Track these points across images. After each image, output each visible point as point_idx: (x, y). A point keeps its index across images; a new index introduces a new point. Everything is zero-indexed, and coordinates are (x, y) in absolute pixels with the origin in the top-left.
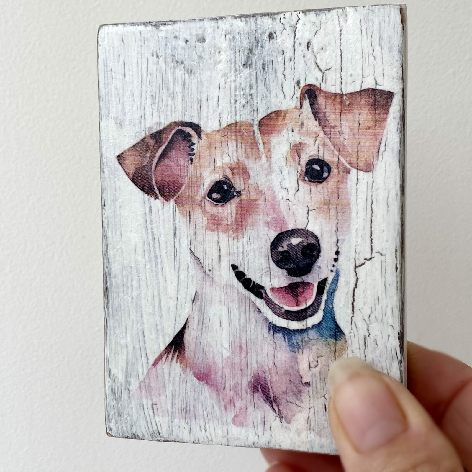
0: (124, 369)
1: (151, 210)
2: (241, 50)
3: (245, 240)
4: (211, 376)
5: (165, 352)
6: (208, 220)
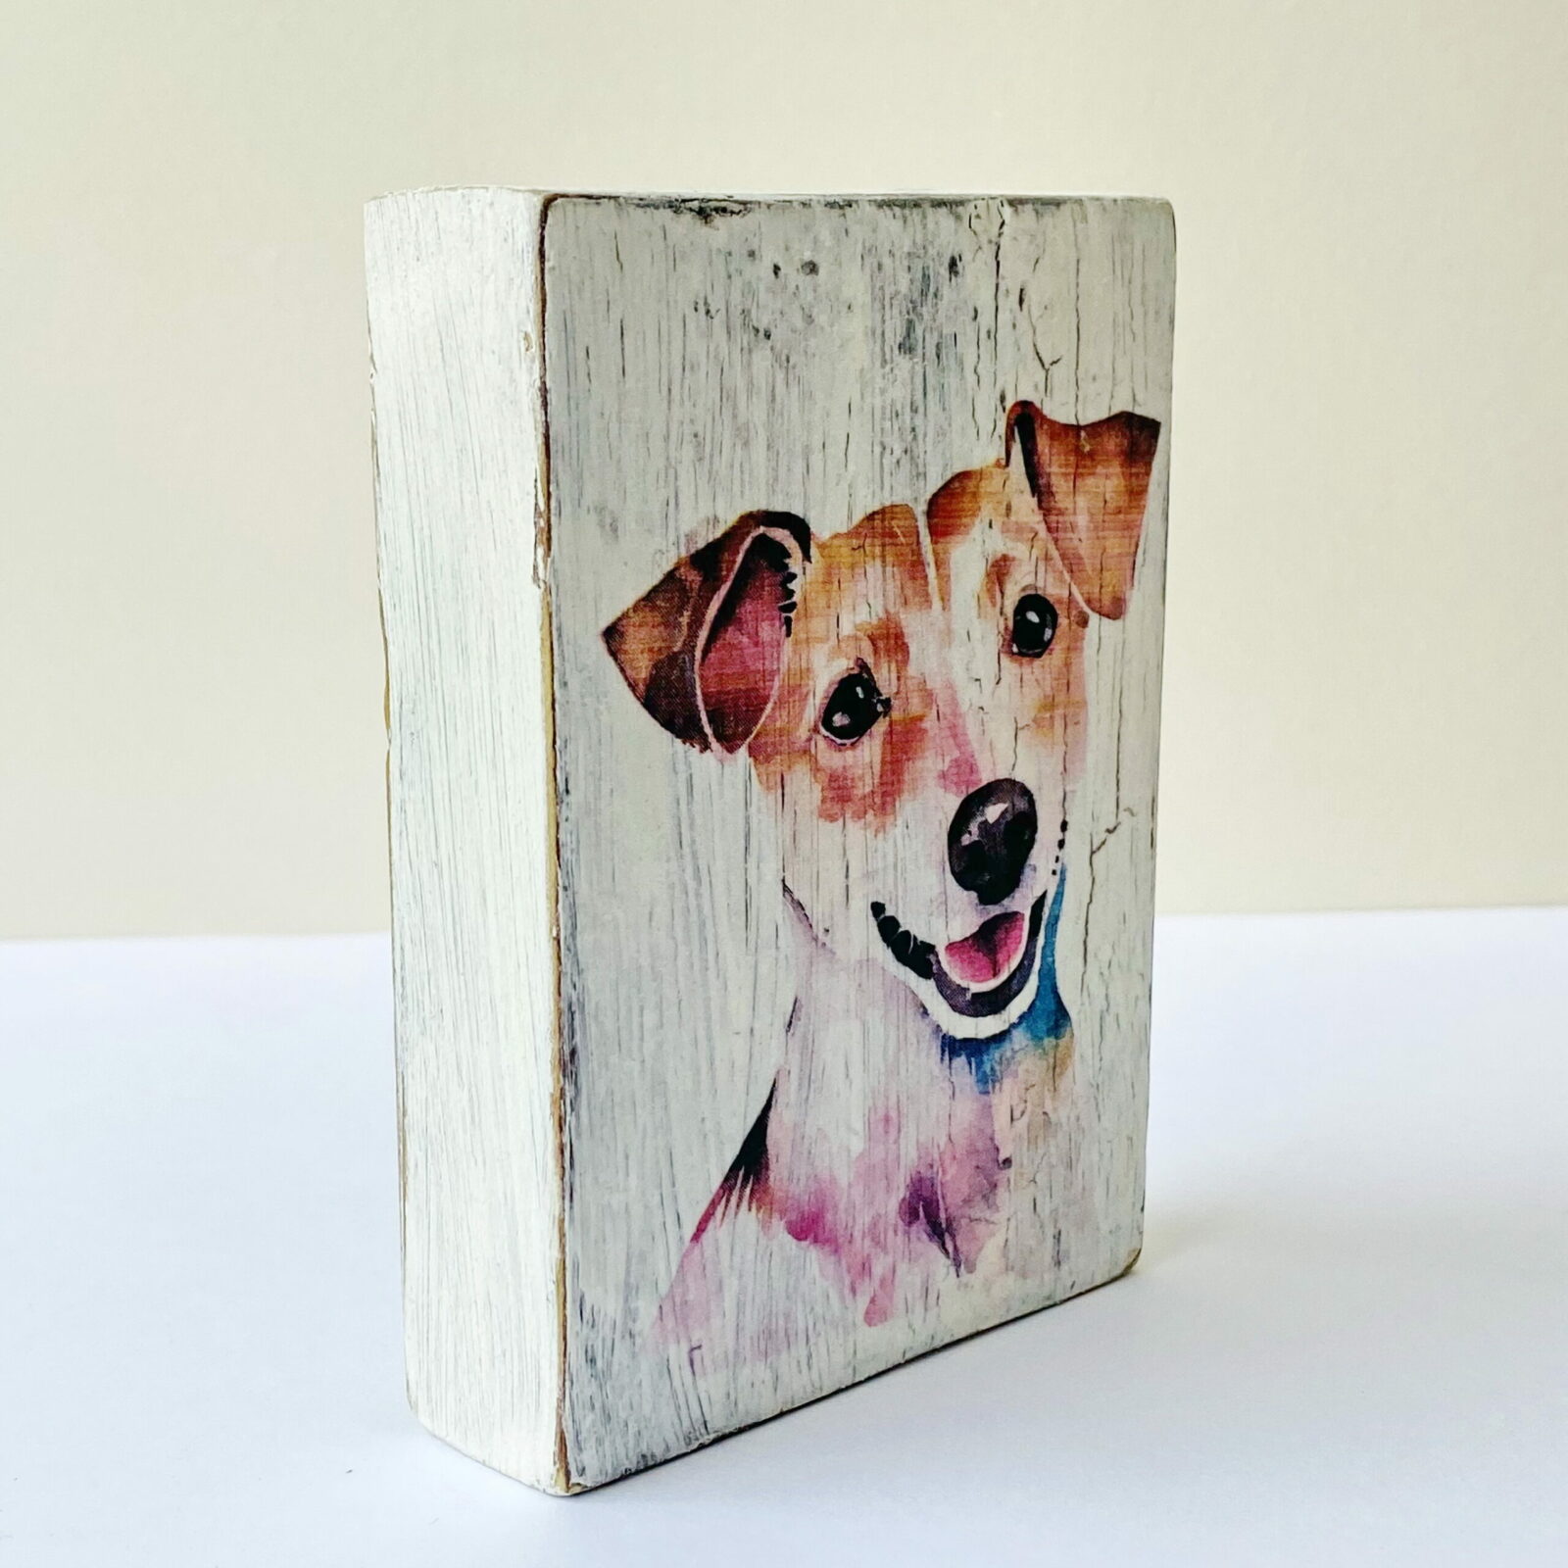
0: (622, 1277)
6: (823, 790)
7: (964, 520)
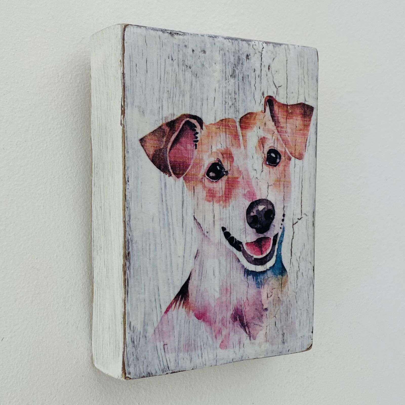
0: (143, 320)
1: (166, 185)
2: (229, 64)
5: (174, 301)
6: (206, 193)
7: (251, 126)
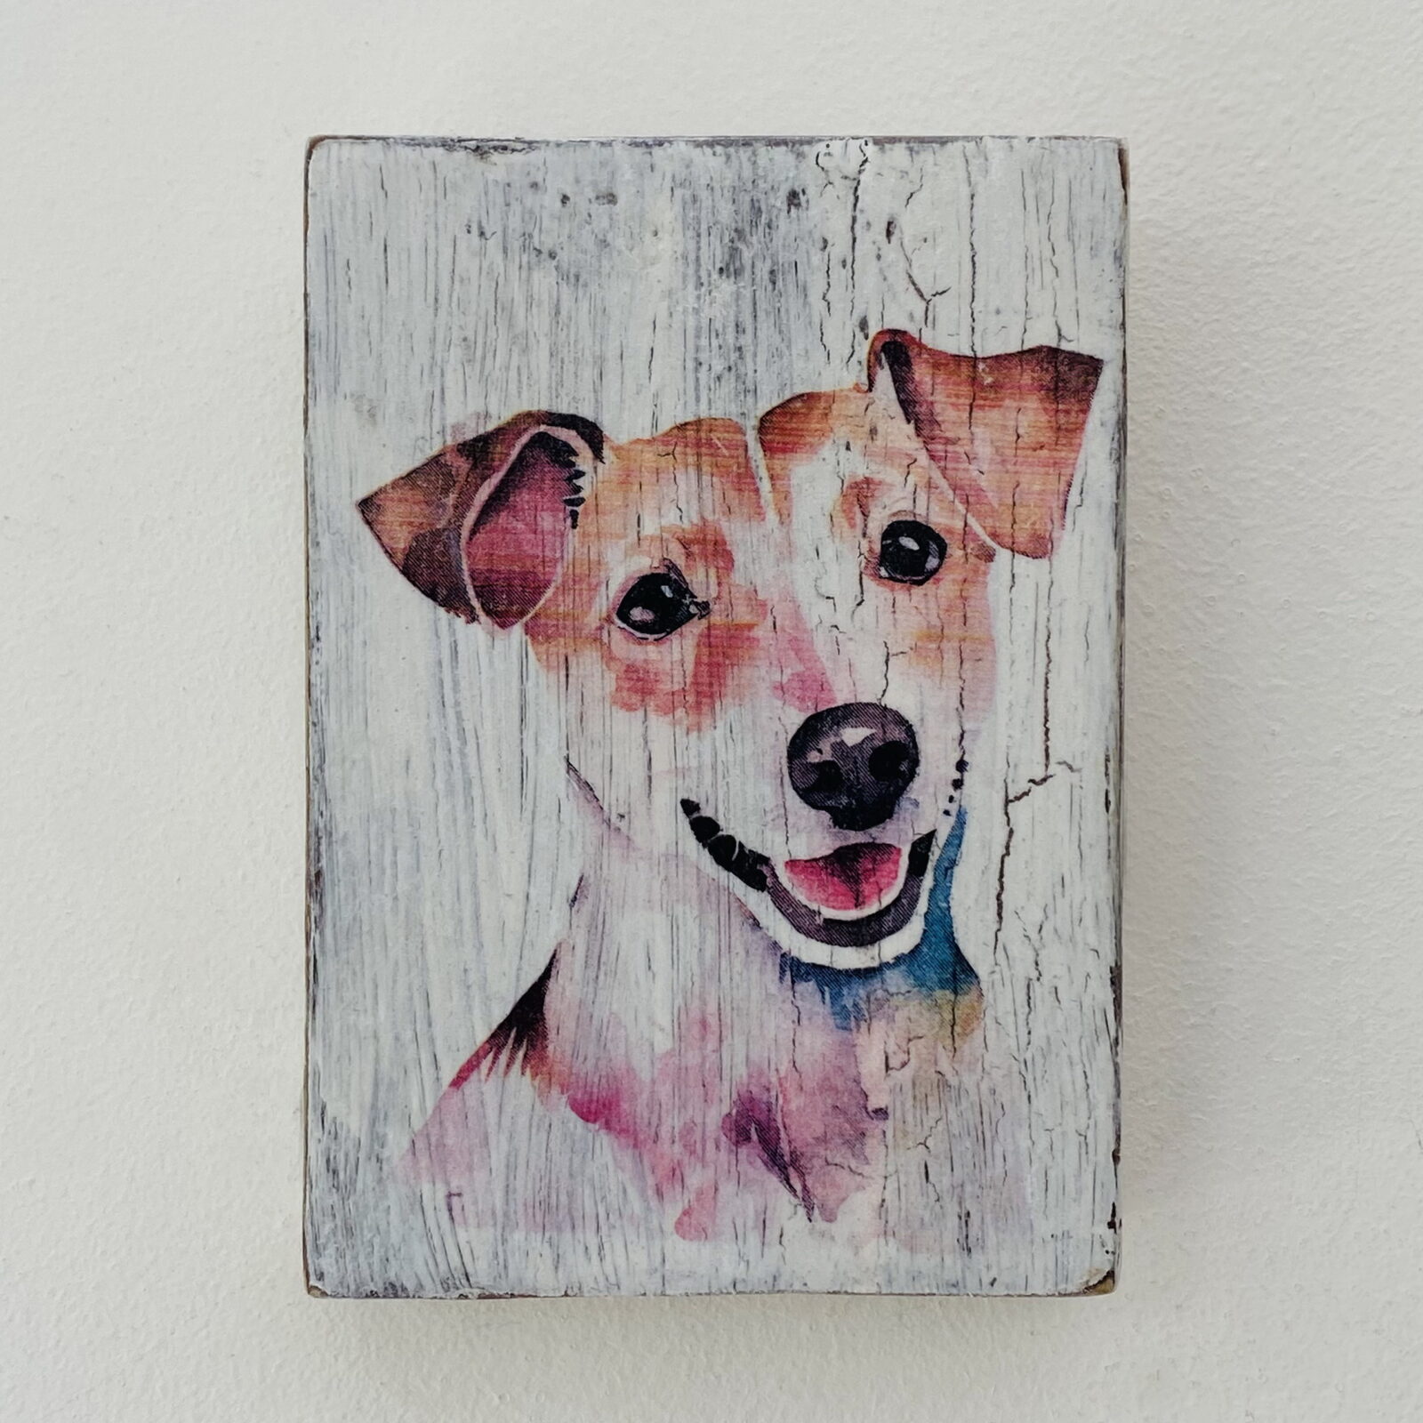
1: (457, 652)
2: (713, 232)
3: (719, 733)
4: (618, 1106)
5: (488, 1046)
6: (618, 678)
